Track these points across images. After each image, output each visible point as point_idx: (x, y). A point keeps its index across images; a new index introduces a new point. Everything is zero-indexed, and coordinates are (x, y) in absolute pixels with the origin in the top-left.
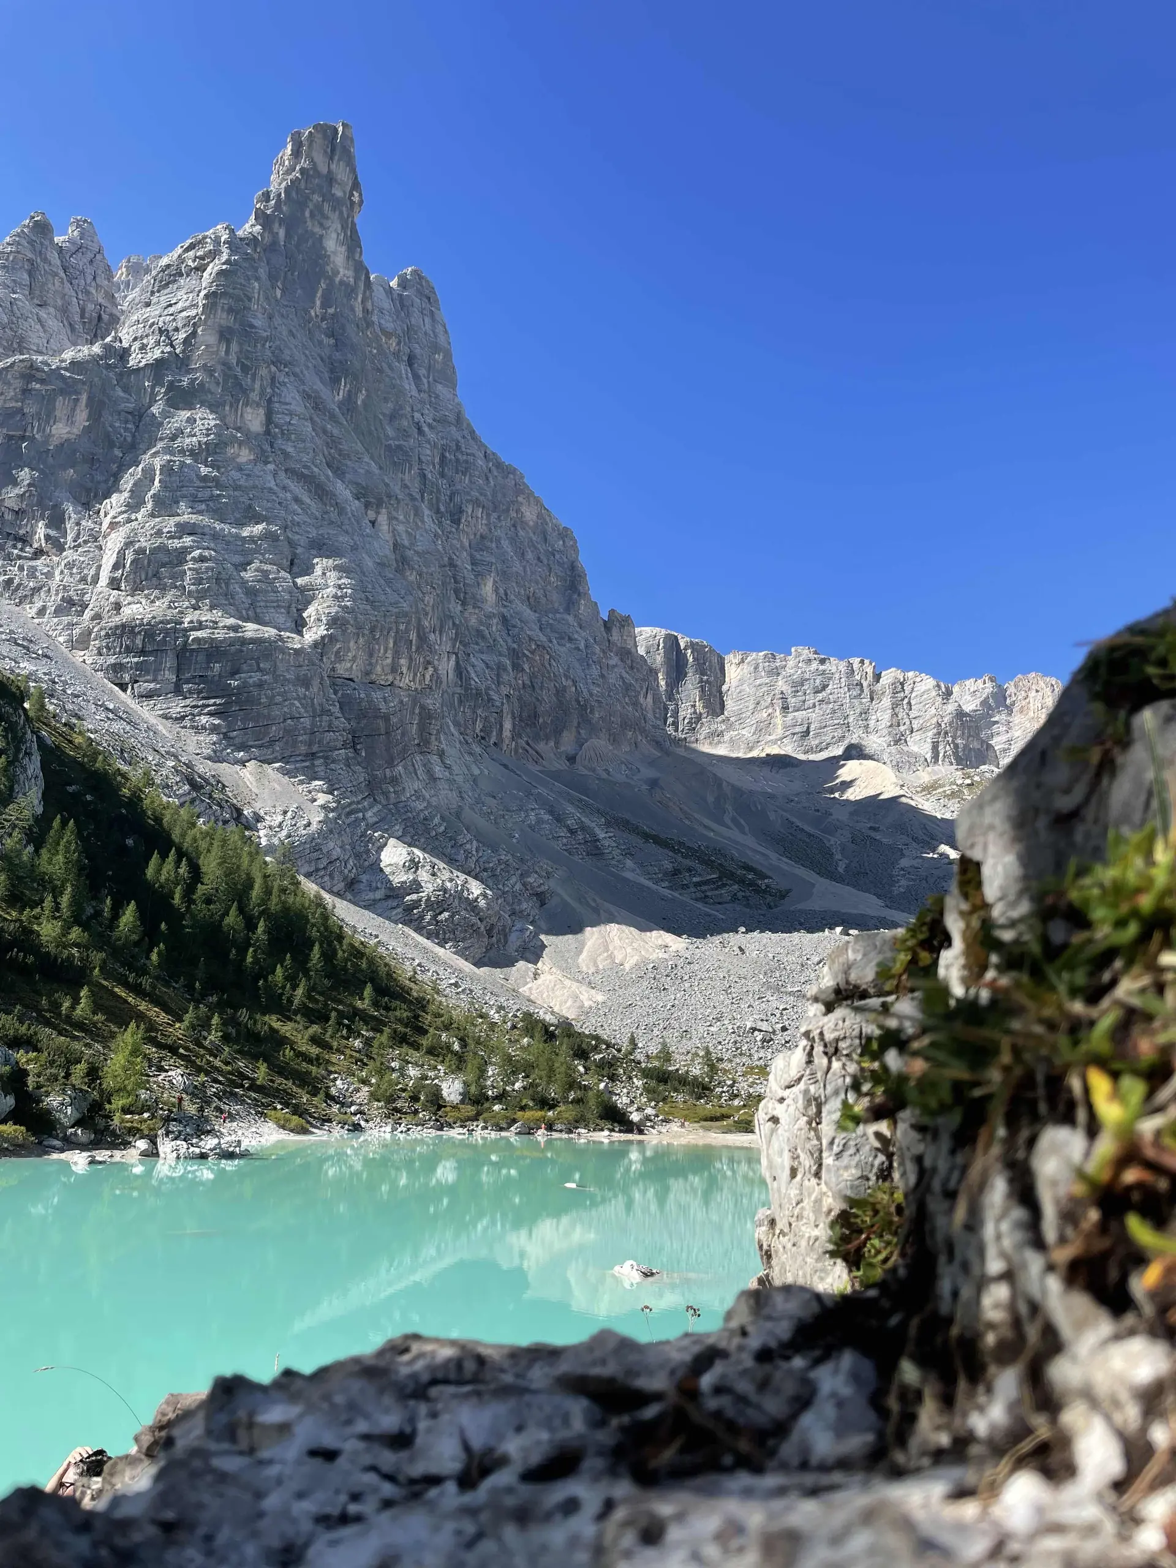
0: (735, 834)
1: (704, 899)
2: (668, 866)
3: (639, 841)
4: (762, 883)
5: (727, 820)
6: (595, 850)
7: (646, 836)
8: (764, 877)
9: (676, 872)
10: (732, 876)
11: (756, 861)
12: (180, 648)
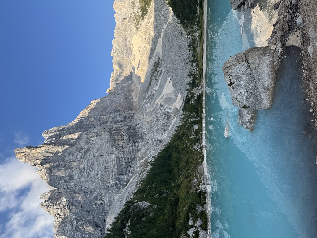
1: (161, 74)
2: (155, 81)
3: (150, 87)
4: (157, 62)
6: (153, 95)
7: (150, 85)
9: (156, 79)
10: (156, 68)
11: (153, 63)
12: (119, 174)
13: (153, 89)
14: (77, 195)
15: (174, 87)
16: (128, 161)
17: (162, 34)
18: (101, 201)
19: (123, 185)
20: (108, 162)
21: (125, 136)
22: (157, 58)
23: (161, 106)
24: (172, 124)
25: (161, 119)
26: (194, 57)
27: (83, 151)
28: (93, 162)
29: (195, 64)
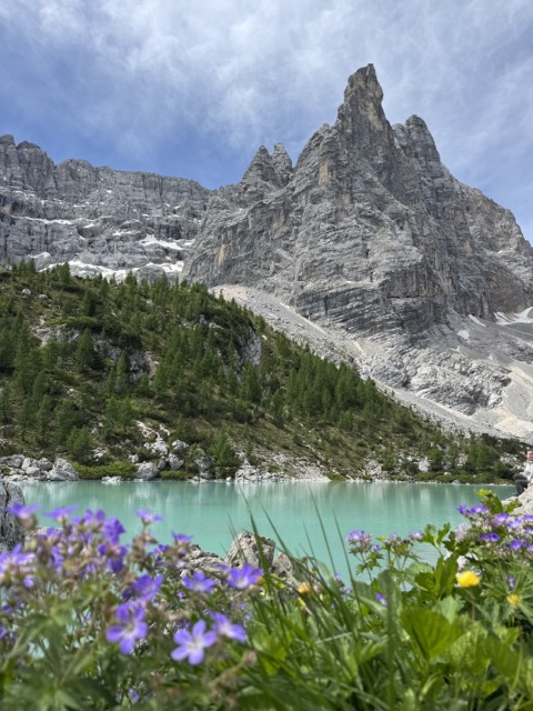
12: (326, 299)
14: (282, 219)
16: (355, 315)
19: (305, 309)
20: (351, 270)
21: (415, 299)
23: (505, 383)
24: (451, 411)
27: (376, 212)
28: (351, 238)
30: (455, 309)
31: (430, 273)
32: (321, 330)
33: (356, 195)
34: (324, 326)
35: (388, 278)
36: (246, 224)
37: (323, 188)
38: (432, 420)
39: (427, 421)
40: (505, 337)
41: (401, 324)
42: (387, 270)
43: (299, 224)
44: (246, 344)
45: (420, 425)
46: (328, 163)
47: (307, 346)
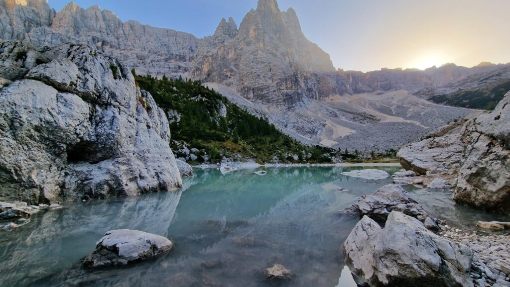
0: (368, 109)
1: (361, 123)
2: (352, 117)
3: (345, 113)
4: (374, 118)
5: (366, 107)
6: (336, 116)
7: (347, 112)
8: (374, 117)
9: (354, 118)
10: (367, 118)
11: (373, 114)
12: (253, 89)
13: (343, 116)
14: (233, 52)
15: (345, 137)
16: (266, 97)
17: (408, 121)
18: (229, 76)
19: (244, 94)
20: (264, 77)
21: (290, 91)
22: (379, 118)
23: (324, 126)
24: (304, 137)
25: (310, 125)
26: (379, 156)
27: (274, 51)
28: (264, 63)
29: (370, 156)
30: (306, 95)
31: (297, 80)
32: (251, 103)
33: (266, 43)
34: (252, 102)
35: (280, 81)
36: (217, 54)
37: (251, 39)
38: (297, 140)
39: (295, 141)
40: (325, 107)
41: (284, 101)
42: (279, 77)
43: (241, 55)
44: (220, 108)
45: (293, 142)
46: (253, 27)
47: (246, 110)
